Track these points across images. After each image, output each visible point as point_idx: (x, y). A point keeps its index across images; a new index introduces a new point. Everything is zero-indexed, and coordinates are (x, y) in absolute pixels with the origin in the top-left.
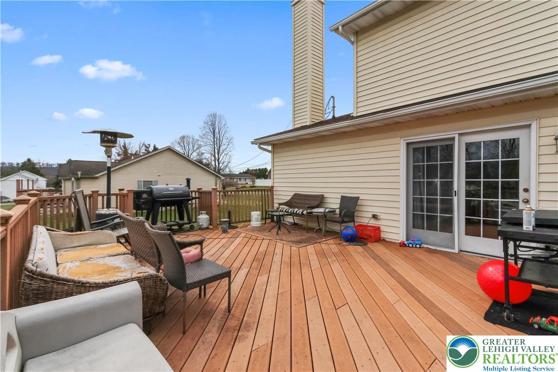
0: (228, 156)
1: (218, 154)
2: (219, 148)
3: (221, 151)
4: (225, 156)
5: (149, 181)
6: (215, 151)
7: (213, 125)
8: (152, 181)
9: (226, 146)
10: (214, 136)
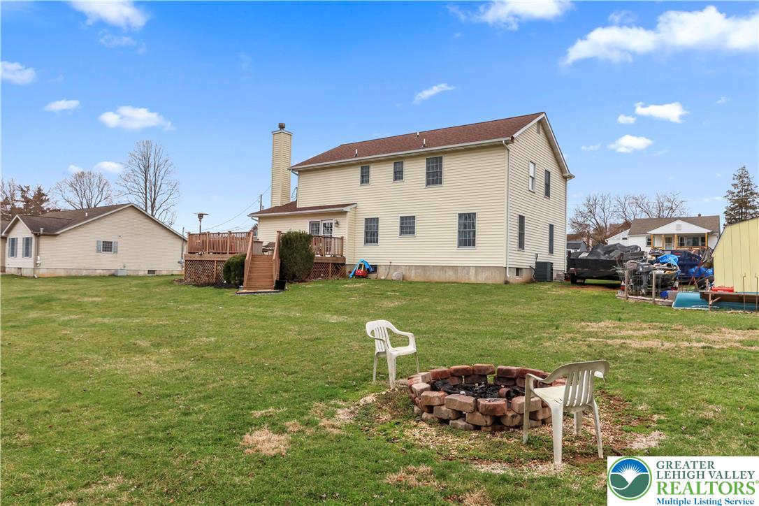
0: (169, 214)
1: (153, 207)
2: (155, 199)
3: (157, 204)
4: (165, 212)
5: (109, 242)
6: (146, 203)
7: (146, 157)
8: (111, 243)
9: (165, 197)
10: (146, 179)
